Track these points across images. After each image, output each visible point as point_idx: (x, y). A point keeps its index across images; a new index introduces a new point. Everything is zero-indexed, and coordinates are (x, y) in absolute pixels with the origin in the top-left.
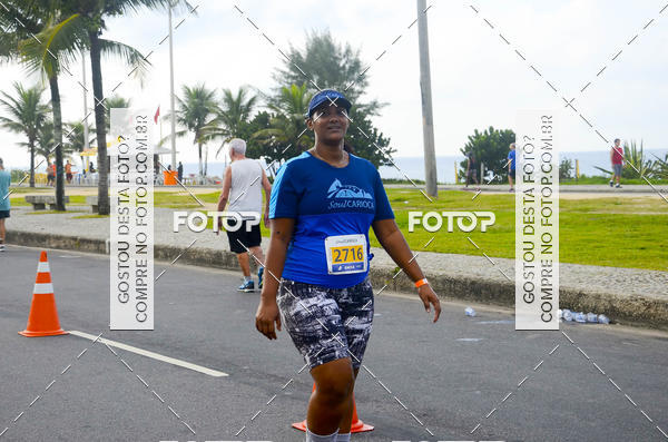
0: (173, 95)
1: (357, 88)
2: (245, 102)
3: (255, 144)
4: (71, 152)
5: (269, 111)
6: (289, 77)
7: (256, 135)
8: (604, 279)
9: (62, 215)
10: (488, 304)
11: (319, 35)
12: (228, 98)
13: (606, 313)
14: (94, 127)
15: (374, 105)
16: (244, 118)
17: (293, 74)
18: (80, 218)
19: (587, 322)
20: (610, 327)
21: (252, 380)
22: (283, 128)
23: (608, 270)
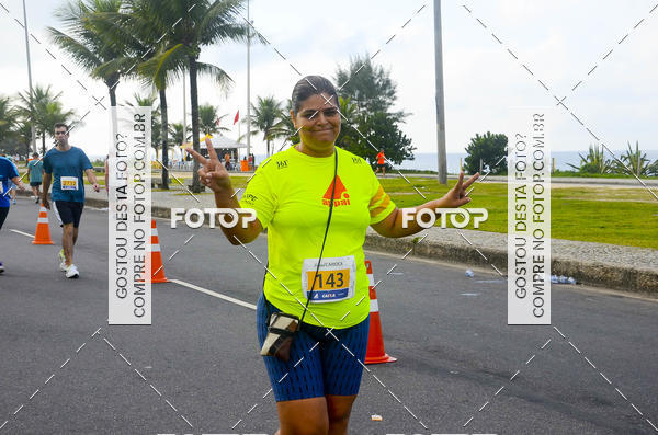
0: (249, 102)
1: (388, 101)
4: (174, 145)
8: (573, 250)
9: (166, 193)
10: (484, 267)
11: (360, 59)
13: (573, 276)
14: (191, 127)
15: (401, 114)
18: (179, 195)
19: (560, 283)
20: (578, 287)
23: (576, 243)
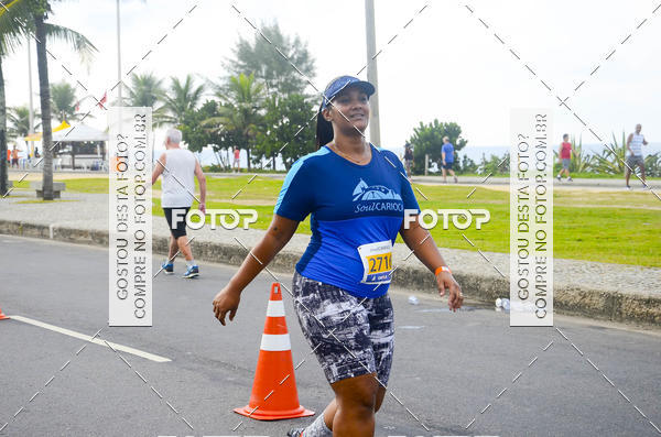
1: (305, 78)
2: (192, 91)
3: (203, 132)
4: (15, 137)
5: (217, 100)
6: (238, 66)
7: (204, 123)
9: (4, 200)
10: (430, 293)
11: (267, 26)
12: (176, 86)
14: (40, 112)
16: (192, 106)
17: (241, 63)
18: (24, 202)
21: (195, 366)
22: (231, 117)
